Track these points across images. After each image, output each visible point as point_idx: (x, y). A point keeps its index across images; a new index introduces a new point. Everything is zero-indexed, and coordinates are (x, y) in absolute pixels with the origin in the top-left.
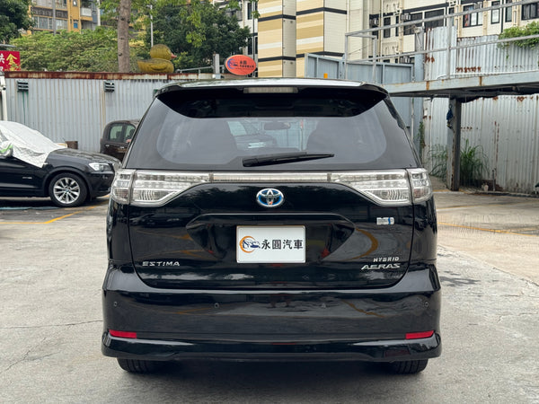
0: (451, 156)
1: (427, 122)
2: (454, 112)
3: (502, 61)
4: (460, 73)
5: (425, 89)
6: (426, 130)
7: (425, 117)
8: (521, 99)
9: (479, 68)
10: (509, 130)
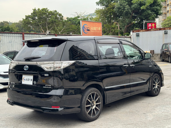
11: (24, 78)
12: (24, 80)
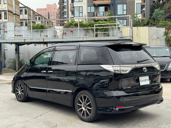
0: (17, 62)
1: (6, 51)
2: (17, 48)
3: (29, 34)
4: (16, 37)
5: (24, 42)
6: (6, 54)
7: (5, 50)
8: (36, 45)
9: (22, 36)
10: (32, 54)
11: (141, 80)
12: (142, 82)
